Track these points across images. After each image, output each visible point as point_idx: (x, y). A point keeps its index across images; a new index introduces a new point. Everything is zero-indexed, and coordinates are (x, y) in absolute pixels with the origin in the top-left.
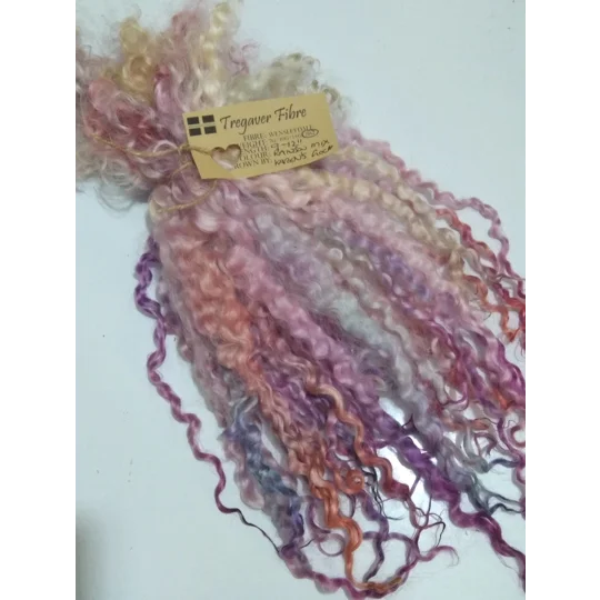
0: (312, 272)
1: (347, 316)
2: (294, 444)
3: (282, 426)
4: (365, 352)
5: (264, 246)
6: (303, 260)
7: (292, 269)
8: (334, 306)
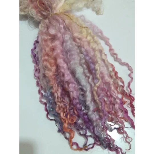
0: (74, 57)
1: (78, 73)
2: (59, 103)
3: (57, 97)
4: (80, 87)
5: (64, 44)
6: (73, 52)
7: (69, 54)
8: (76, 69)
